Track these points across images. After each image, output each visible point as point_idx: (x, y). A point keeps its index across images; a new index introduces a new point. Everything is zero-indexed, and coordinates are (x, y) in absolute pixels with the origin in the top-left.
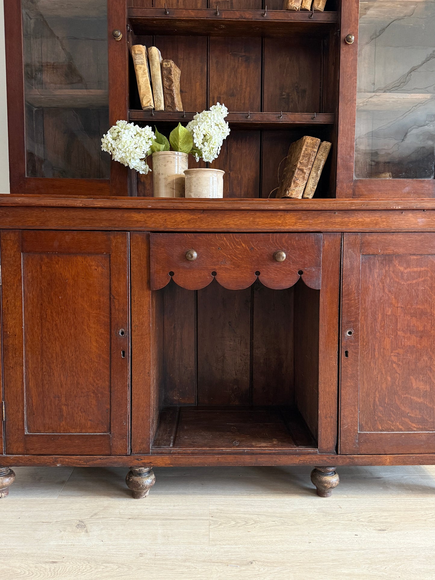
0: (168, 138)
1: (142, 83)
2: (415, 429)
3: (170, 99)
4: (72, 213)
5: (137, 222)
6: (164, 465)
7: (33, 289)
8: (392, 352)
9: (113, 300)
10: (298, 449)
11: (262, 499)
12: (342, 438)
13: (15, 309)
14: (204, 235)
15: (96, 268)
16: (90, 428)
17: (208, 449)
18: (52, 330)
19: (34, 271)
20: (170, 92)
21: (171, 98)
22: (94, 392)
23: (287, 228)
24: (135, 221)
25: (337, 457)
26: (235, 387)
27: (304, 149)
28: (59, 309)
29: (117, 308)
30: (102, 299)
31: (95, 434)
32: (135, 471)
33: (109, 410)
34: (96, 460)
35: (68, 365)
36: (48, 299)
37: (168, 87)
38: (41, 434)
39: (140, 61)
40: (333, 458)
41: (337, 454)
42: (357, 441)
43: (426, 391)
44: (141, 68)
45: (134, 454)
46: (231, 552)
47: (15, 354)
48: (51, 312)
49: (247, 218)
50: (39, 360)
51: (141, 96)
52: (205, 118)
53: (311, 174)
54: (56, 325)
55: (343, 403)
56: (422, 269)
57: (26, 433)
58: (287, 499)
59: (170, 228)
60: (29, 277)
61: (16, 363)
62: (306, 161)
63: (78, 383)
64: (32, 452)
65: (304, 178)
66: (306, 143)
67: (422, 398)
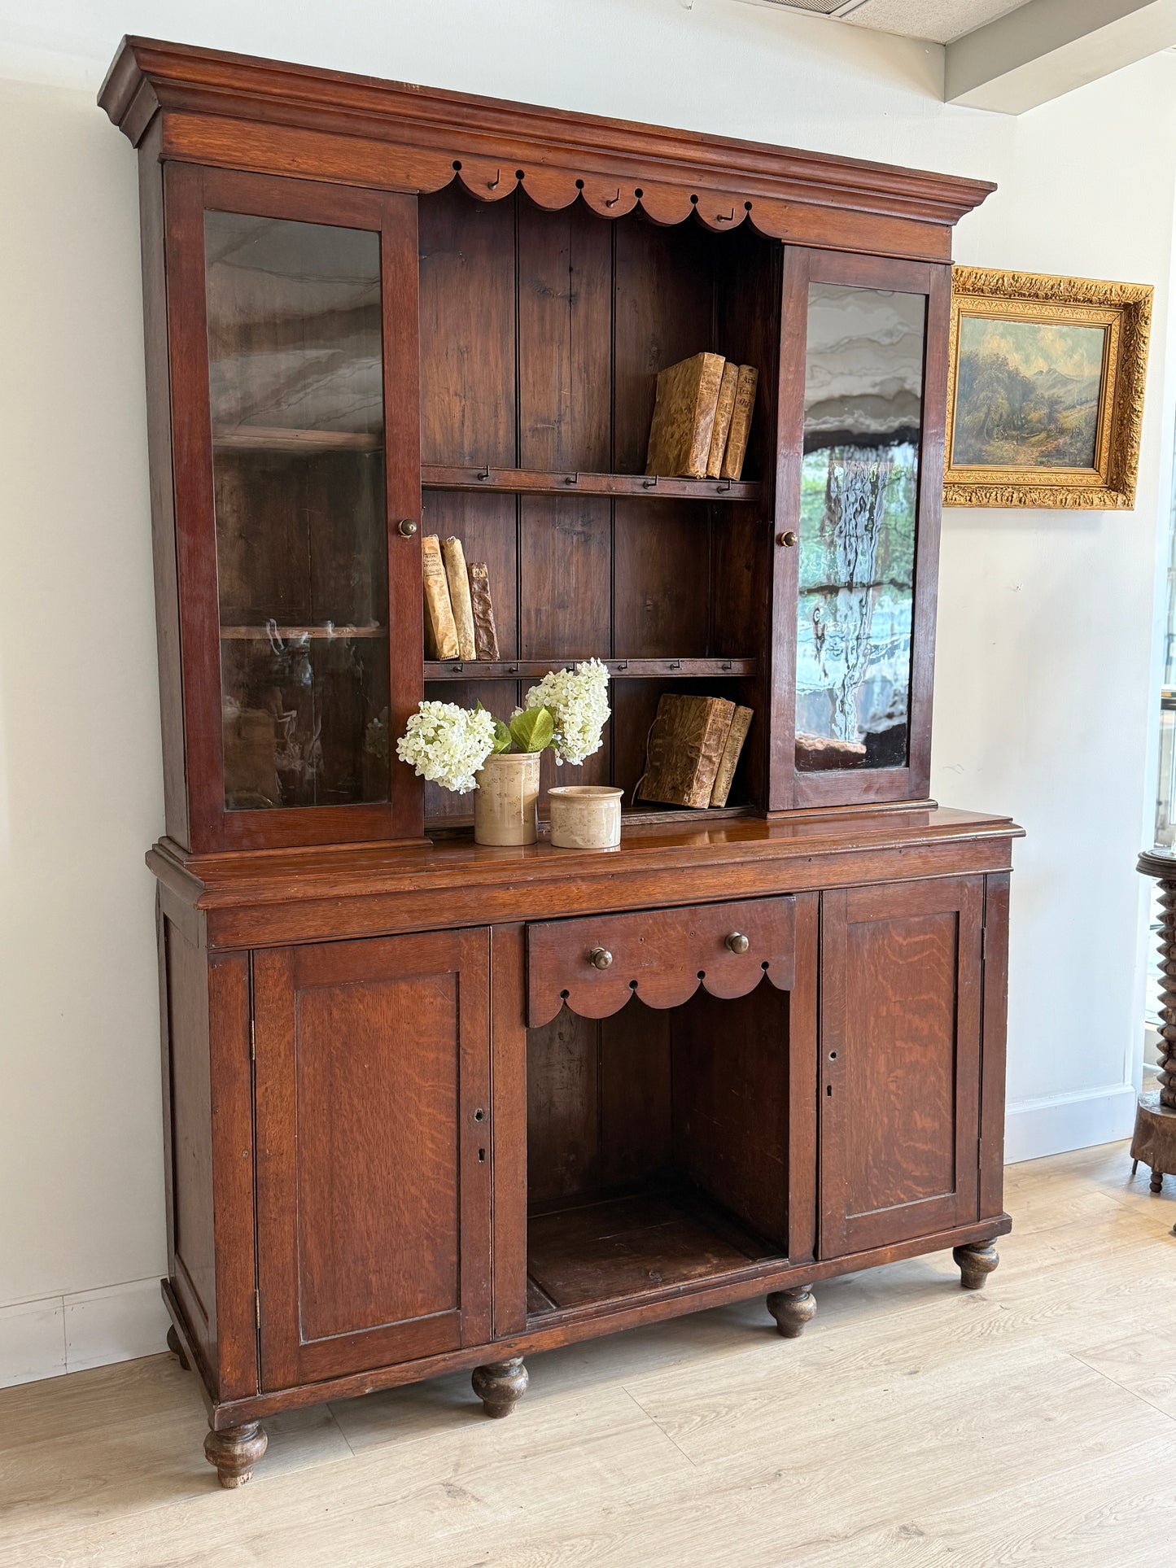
0: (508, 725)
1: (440, 611)
2: (921, 1196)
3: (485, 637)
4: (392, 903)
5: (504, 905)
6: (553, 1346)
7: (315, 1058)
8: (889, 1077)
9: (464, 1057)
10: (758, 1266)
11: (704, 1366)
12: (825, 1233)
13: (282, 1101)
14: (618, 919)
15: (432, 1000)
16: (422, 1306)
17: (621, 1298)
18: (352, 1132)
19: (317, 1022)
20: (485, 625)
21: (487, 636)
22: (428, 1237)
23: (742, 891)
24: (500, 904)
25: (819, 1267)
26: (571, 1159)
27: (710, 721)
28: (365, 1088)
29: (470, 1069)
30: (441, 1056)
31: (431, 1315)
32: (502, 1367)
33: (455, 1266)
34: (436, 1364)
35: (380, 1194)
36: (344, 1073)
37: (481, 615)
38: (330, 1338)
39: (434, 568)
40: (813, 1269)
41: (817, 1260)
42: (845, 1233)
43: (934, 1132)
44: (436, 582)
45: (498, 1337)
46: (736, 1467)
47: (281, 1191)
48: (350, 1097)
49: (682, 881)
50: (326, 1195)
51: (439, 637)
52: (577, 691)
53: (723, 764)
54: (359, 1120)
55: (824, 1174)
56: (927, 937)
57: (303, 1342)
58: (744, 1355)
59: (559, 910)
60: (308, 1035)
61: (282, 1210)
62: (715, 742)
63: (399, 1225)
64: (315, 1376)
65: (712, 770)
66: (713, 710)
67: (929, 1143)
